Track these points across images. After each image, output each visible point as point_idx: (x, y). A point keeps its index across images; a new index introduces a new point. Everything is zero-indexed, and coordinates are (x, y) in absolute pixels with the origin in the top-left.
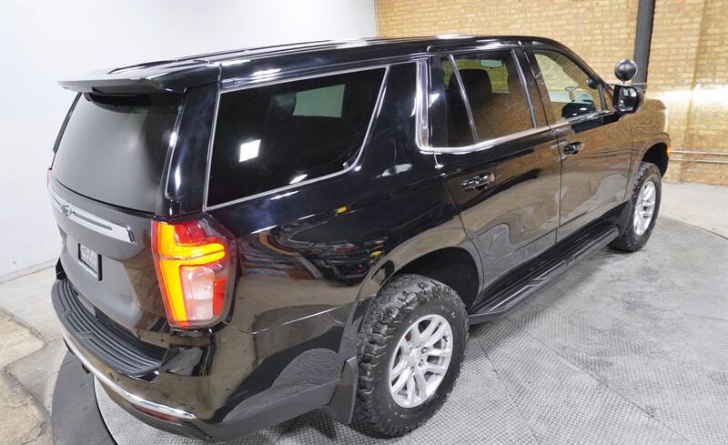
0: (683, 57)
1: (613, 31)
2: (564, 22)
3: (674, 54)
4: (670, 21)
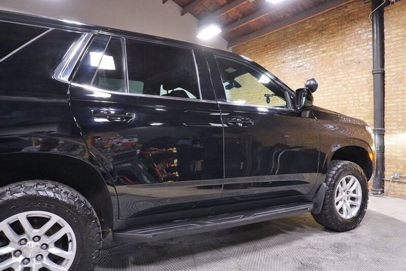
1: (360, 98)
2: (330, 94)
3: (402, 110)
4: (396, 89)
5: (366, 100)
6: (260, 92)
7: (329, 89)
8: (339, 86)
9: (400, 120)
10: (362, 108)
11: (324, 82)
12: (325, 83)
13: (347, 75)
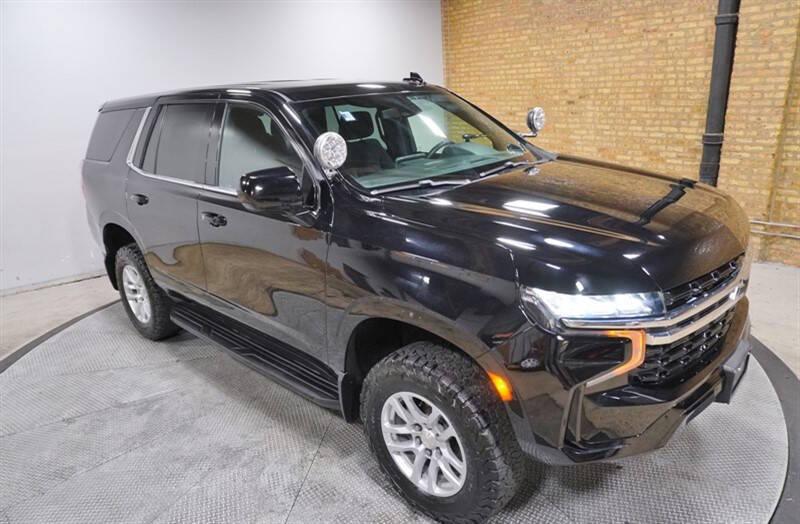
0: (769, 103)
1: (689, 69)
2: (633, 57)
3: (758, 99)
4: (753, 57)
5: (699, 75)
6: (501, 44)
7: (633, 48)
8: (654, 43)
9: (753, 118)
10: (688, 89)
11: (625, 31)
12: (625, 35)
13: (668, 21)
